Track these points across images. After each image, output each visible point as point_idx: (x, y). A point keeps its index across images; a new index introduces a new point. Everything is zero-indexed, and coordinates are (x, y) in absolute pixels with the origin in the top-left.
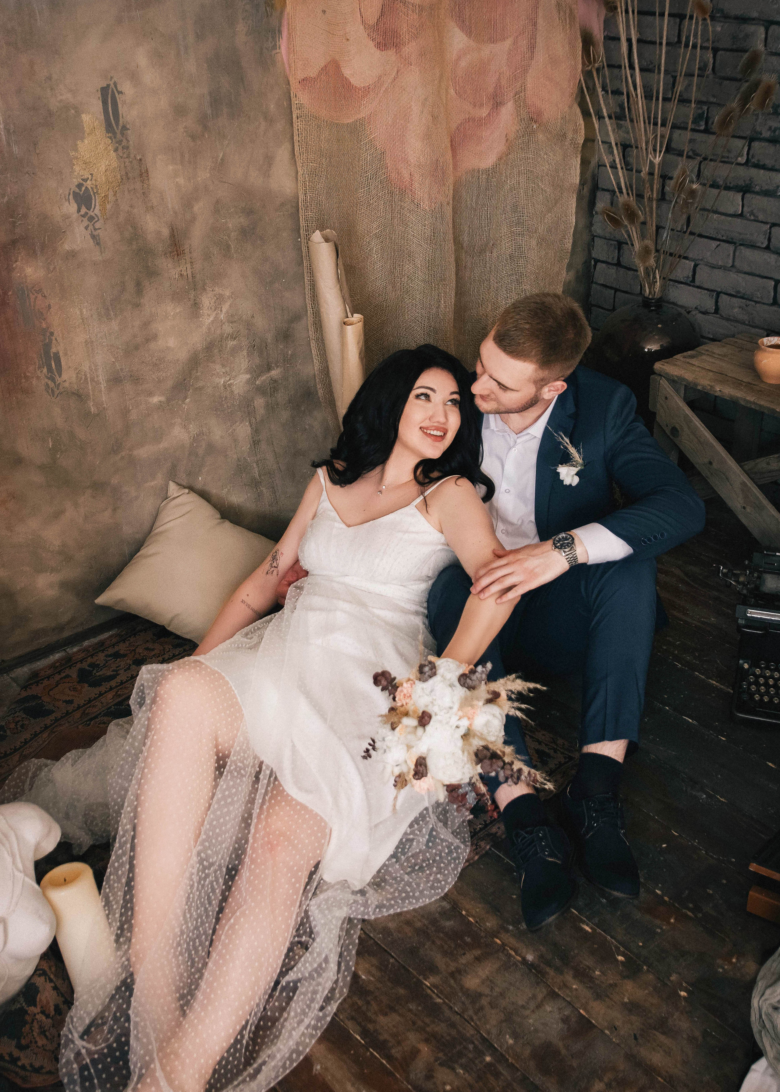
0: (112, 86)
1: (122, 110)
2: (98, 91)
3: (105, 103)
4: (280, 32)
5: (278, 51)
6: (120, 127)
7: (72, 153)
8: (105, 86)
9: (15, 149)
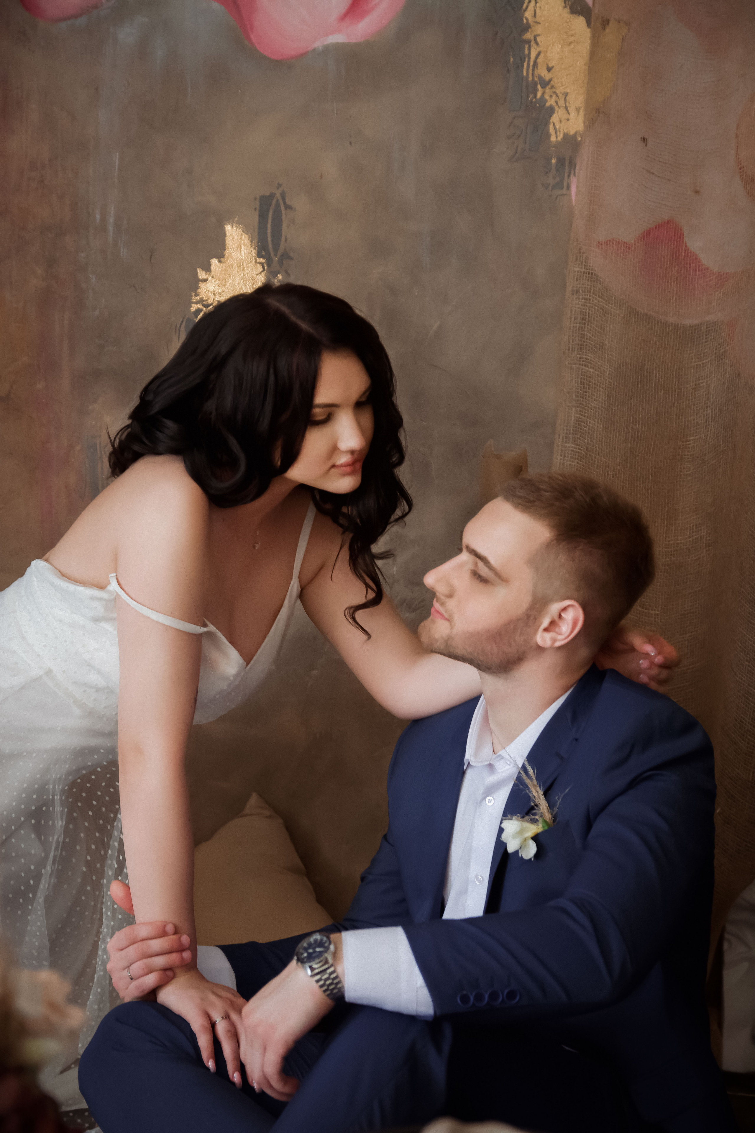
0: (278, 195)
1: (286, 231)
2: (255, 199)
3: (263, 217)
4: (572, 165)
5: (564, 191)
6: (279, 254)
7: (201, 274)
8: (268, 194)
9: (123, 252)
